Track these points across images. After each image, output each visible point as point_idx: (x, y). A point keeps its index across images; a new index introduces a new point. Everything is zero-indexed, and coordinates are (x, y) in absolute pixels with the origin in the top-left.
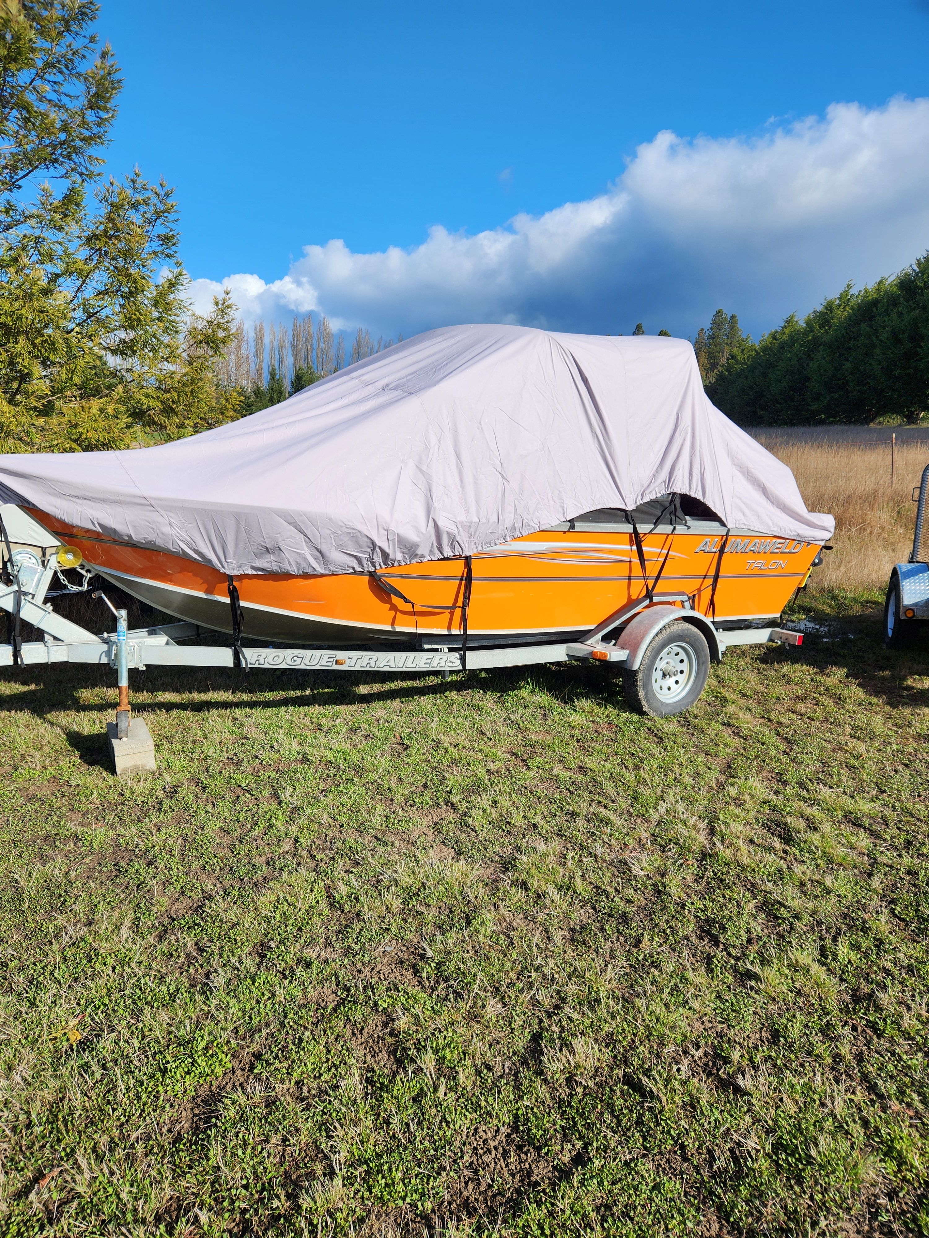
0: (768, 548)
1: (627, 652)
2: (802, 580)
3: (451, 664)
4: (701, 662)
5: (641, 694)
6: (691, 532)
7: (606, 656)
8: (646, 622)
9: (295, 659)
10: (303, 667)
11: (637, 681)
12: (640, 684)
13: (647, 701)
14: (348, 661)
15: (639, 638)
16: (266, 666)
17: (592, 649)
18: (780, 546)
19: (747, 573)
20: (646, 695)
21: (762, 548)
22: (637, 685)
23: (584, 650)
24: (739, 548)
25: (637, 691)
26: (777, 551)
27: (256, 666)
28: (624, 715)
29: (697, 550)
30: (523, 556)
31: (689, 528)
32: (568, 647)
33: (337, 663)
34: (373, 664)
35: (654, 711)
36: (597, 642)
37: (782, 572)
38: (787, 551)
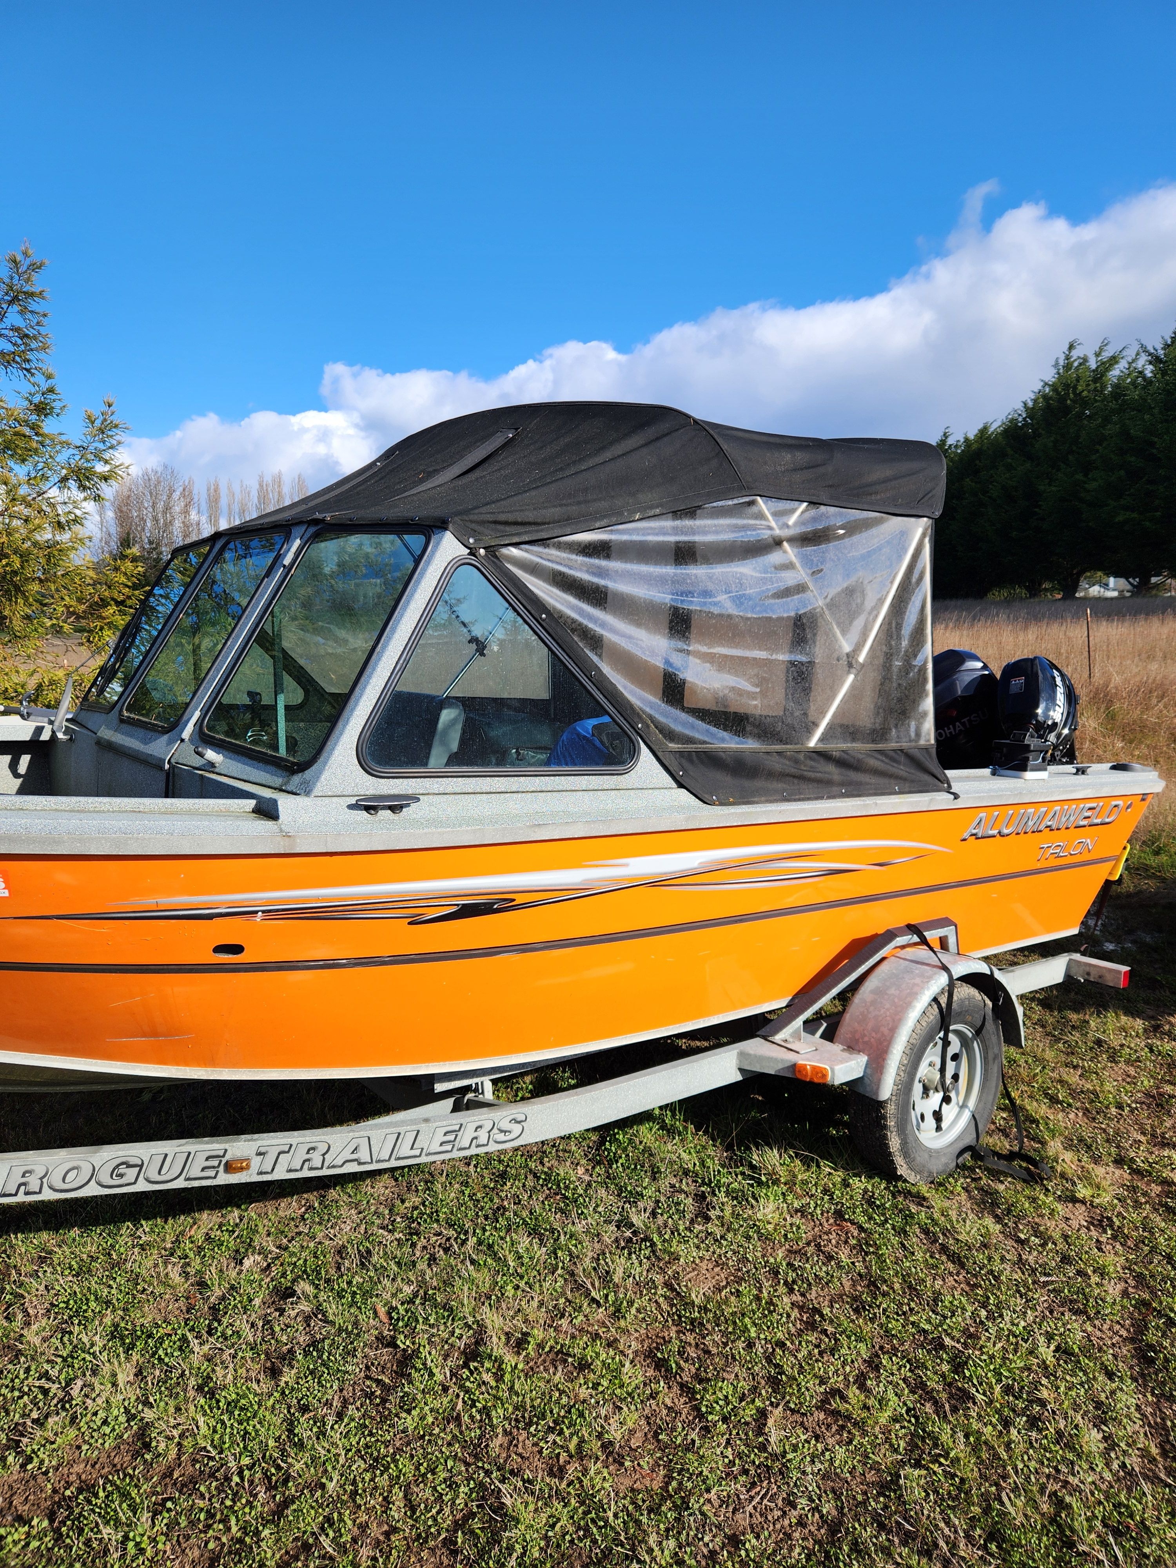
0: (1072, 819)
1: (863, 1059)
2: (1114, 867)
3: (501, 1137)
4: (991, 1056)
5: (894, 1143)
6: (959, 803)
7: (824, 1076)
8: (892, 991)
9: (122, 1169)
10: (142, 1186)
11: (884, 1118)
12: (891, 1123)
13: (906, 1154)
14: (256, 1162)
15: (885, 1030)
16: (48, 1195)
17: (791, 1057)
18: (1089, 814)
19: (1039, 865)
20: (904, 1144)
21: (1064, 819)
22: (885, 1127)
23: (775, 1060)
24: (1030, 823)
25: (885, 1137)
26: (1085, 822)
27: (21, 1198)
28: (859, 1184)
29: (966, 835)
30: (653, 884)
31: (956, 796)
32: (742, 1055)
33: (229, 1168)
34: (317, 1161)
35: (917, 1172)
36: (796, 1035)
37: (1086, 857)
38: (1098, 821)
